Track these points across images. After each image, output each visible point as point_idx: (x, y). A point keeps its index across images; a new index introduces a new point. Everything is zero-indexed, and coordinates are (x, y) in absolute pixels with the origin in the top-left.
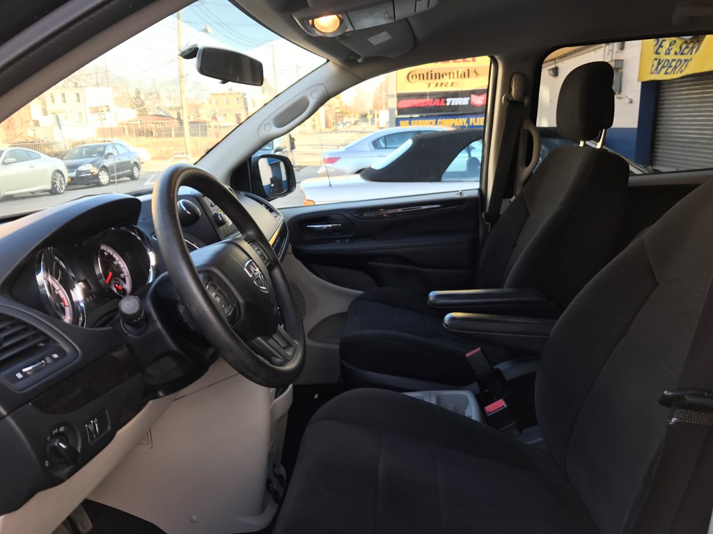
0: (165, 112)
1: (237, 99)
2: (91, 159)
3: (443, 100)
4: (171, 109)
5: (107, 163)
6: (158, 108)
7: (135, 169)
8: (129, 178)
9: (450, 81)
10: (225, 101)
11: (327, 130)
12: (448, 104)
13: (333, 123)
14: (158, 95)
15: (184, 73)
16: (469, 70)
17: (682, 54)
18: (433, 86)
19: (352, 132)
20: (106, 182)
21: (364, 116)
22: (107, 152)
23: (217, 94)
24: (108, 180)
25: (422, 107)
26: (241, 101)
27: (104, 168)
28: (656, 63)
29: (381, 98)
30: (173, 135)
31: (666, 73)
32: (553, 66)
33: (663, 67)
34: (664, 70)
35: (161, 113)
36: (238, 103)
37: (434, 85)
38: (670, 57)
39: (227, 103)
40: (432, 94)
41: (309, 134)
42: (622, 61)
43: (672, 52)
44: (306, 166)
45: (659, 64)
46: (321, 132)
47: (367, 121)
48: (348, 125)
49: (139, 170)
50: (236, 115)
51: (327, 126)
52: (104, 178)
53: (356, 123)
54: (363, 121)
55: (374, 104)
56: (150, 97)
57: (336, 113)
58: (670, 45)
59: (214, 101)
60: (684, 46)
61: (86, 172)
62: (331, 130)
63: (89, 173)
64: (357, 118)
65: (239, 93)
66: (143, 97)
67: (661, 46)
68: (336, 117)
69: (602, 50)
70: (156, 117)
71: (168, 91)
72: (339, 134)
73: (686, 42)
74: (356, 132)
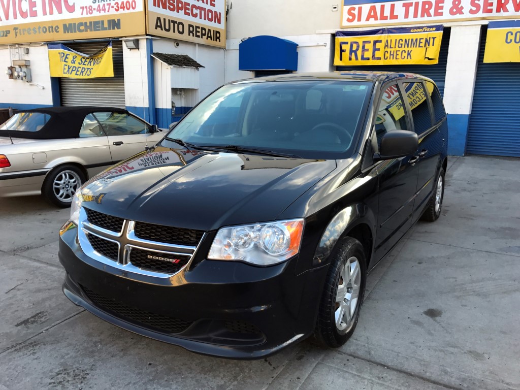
17: (84, 64)
31: (77, 74)
33: (72, 70)
38: (77, 65)
42: (29, 61)
45: (69, 68)
58: (75, 58)
60: (83, 60)
67: (67, 58)
73: (86, 58)
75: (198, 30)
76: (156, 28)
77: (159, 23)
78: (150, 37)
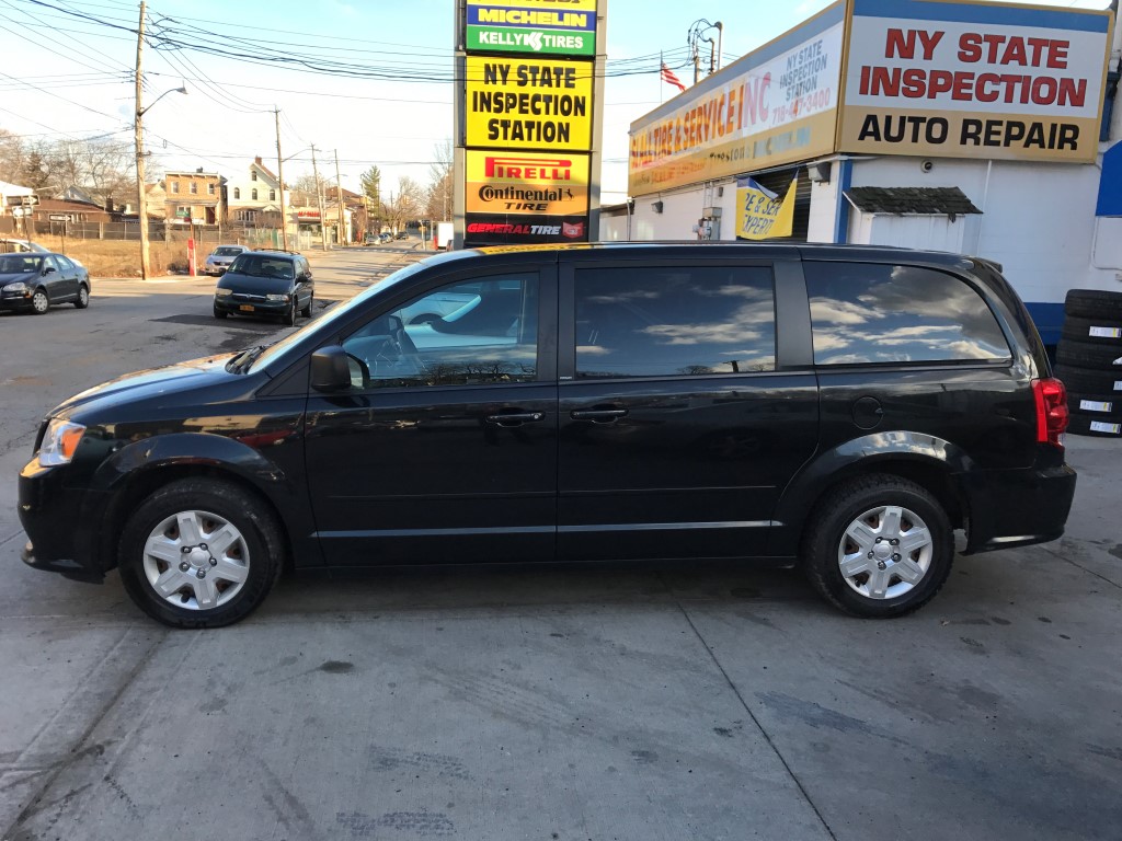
0: (84, 196)
1: (212, 186)
2: (24, 276)
3: (527, 227)
4: (95, 191)
5: (46, 281)
6: (73, 189)
7: (83, 291)
8: (72, 305)
9: (536, 203)
10: (191, 187)
11: (356, 245)
12: (533, 232)
13: (366, 234)
14: (72, 166)
15: (145, 150)
16: (560, 190)
17: (769, 213)
18: (513, 207)
19: (395, 250)
20: (44, 309)
21: (413, 226)
22: (45, 266)
23: (177, 176)
24: (46, 305)
25: (498, 234)
26: (218, 190)
27: (41, 289)
28: (746, 219)
29: (441, 204)
30: (101, 235)
31: (754, 233)
32: (657, 201)
33: (752, 225)
34: (753, 228)
35: (77, 198)
36: (213, 192)
37: (515, 206)
38: (760, 215)
39: (195, 191)
40: (512, 218)
41: (328, 249)
42: (720, 209)
43: (761, 210)
44: (334, 302)
45: (749, 221)
46: (346, 247)
47: (419, 234)
48: (389, 238)
49: (88, 292)
50: (208, 209)
51: (355, 237)
52: (41, 302)
53: (400, 236)
54: (412, 234)
55: (429, 211)
56: (58, 170)
57: (371, 219)
58: (759, 202)
59: (172, 186)
60: (771, 205)
61: (16, 293)
62: (361, 245)
63: (20, 295)
64: (403, 228)
65: (216, 177)
66: (45, 169)
67: (751, 202)
68: (370, 225)
69: (702, 192)
70: (71, 204)
71: (91, 162)
72: (375, 253)
73: (773, 201)
74: (402, 250)
75: (994, 128)
76: (862, 138)
77: (870, 127)
78: (845, 158)
